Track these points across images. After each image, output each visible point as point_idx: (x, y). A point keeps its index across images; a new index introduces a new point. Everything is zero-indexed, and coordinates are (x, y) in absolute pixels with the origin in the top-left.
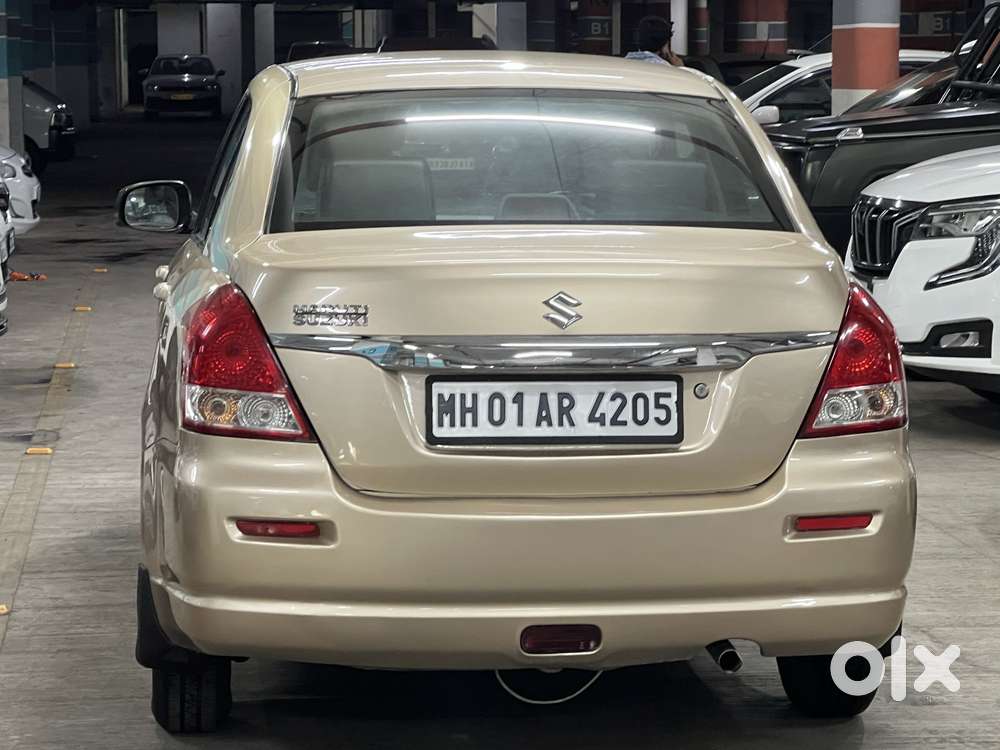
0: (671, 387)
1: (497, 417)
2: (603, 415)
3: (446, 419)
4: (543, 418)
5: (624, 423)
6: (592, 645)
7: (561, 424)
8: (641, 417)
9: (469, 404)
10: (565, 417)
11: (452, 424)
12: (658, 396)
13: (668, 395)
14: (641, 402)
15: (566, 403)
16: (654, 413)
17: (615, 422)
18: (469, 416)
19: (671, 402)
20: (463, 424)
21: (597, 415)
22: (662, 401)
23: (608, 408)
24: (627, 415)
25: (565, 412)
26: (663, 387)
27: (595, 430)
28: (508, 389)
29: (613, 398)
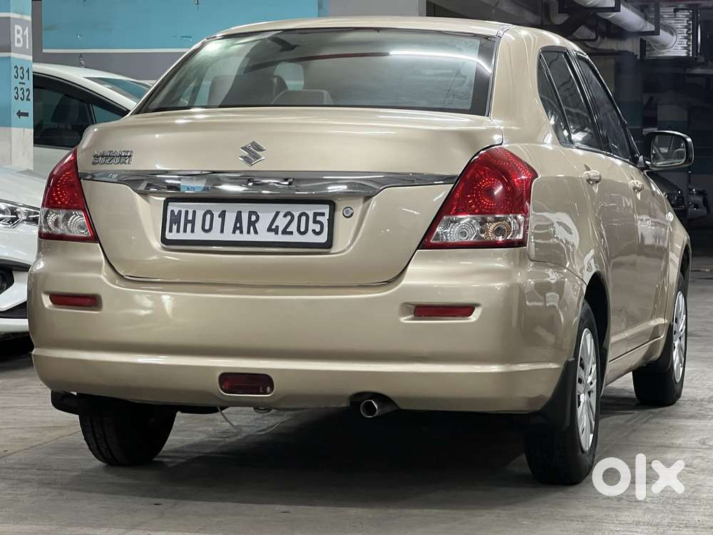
0: (325, 209)
1: (207, 227)
2: (277, 227)
3: (175, 227)
4: (237, 228)
5: (291, 233)
6: (268, 389)
7: (249, 232)
8: (302, 229)
9: (190, 218)
10: (252, 228)
11: (178, 231)
12: (316, 215)
13: (323, 214)
14: (304, 218)
15: (253, 218)
16: (312, 226)
17: (285, 232)
18: (189, 226)
19: (324, 219)
20: (185, 231)
21: (273, 227)
22: (319, 218)
23: (281, 222)
24: (293, 228)
25: (251, 224)
26: (320, 209)
27: (272, 237)
28: (217, 208)
29: (285, 216)
